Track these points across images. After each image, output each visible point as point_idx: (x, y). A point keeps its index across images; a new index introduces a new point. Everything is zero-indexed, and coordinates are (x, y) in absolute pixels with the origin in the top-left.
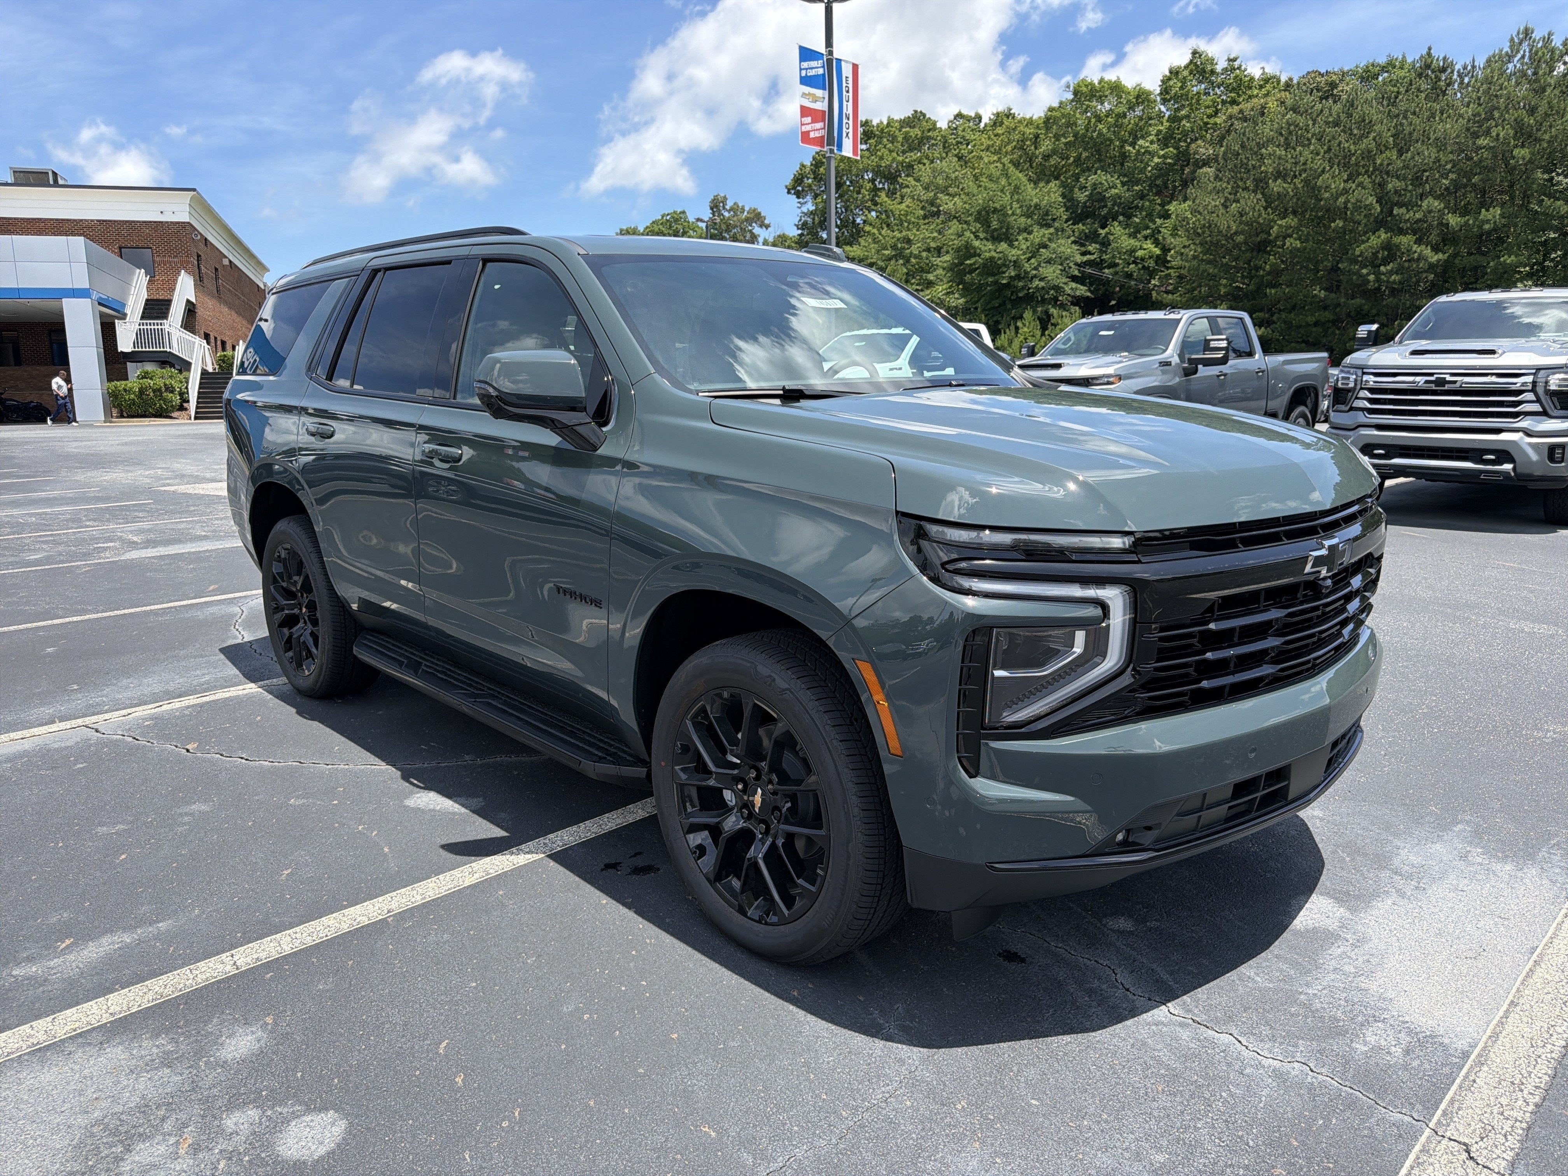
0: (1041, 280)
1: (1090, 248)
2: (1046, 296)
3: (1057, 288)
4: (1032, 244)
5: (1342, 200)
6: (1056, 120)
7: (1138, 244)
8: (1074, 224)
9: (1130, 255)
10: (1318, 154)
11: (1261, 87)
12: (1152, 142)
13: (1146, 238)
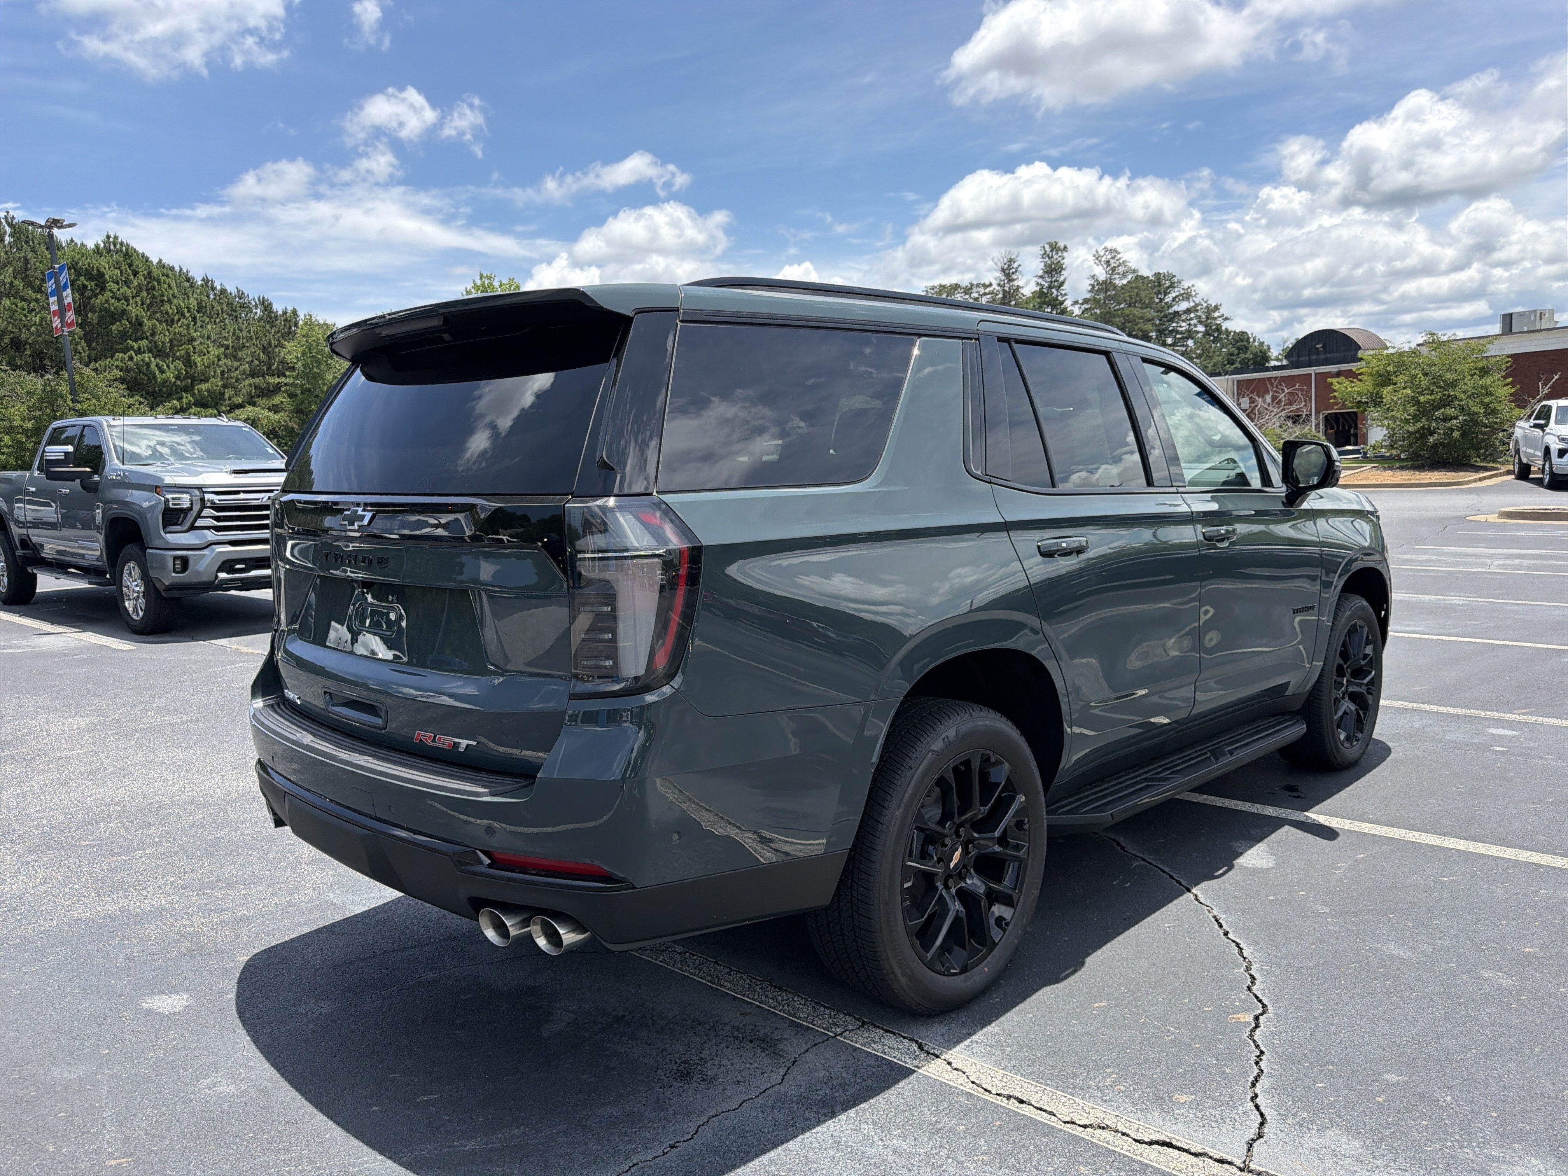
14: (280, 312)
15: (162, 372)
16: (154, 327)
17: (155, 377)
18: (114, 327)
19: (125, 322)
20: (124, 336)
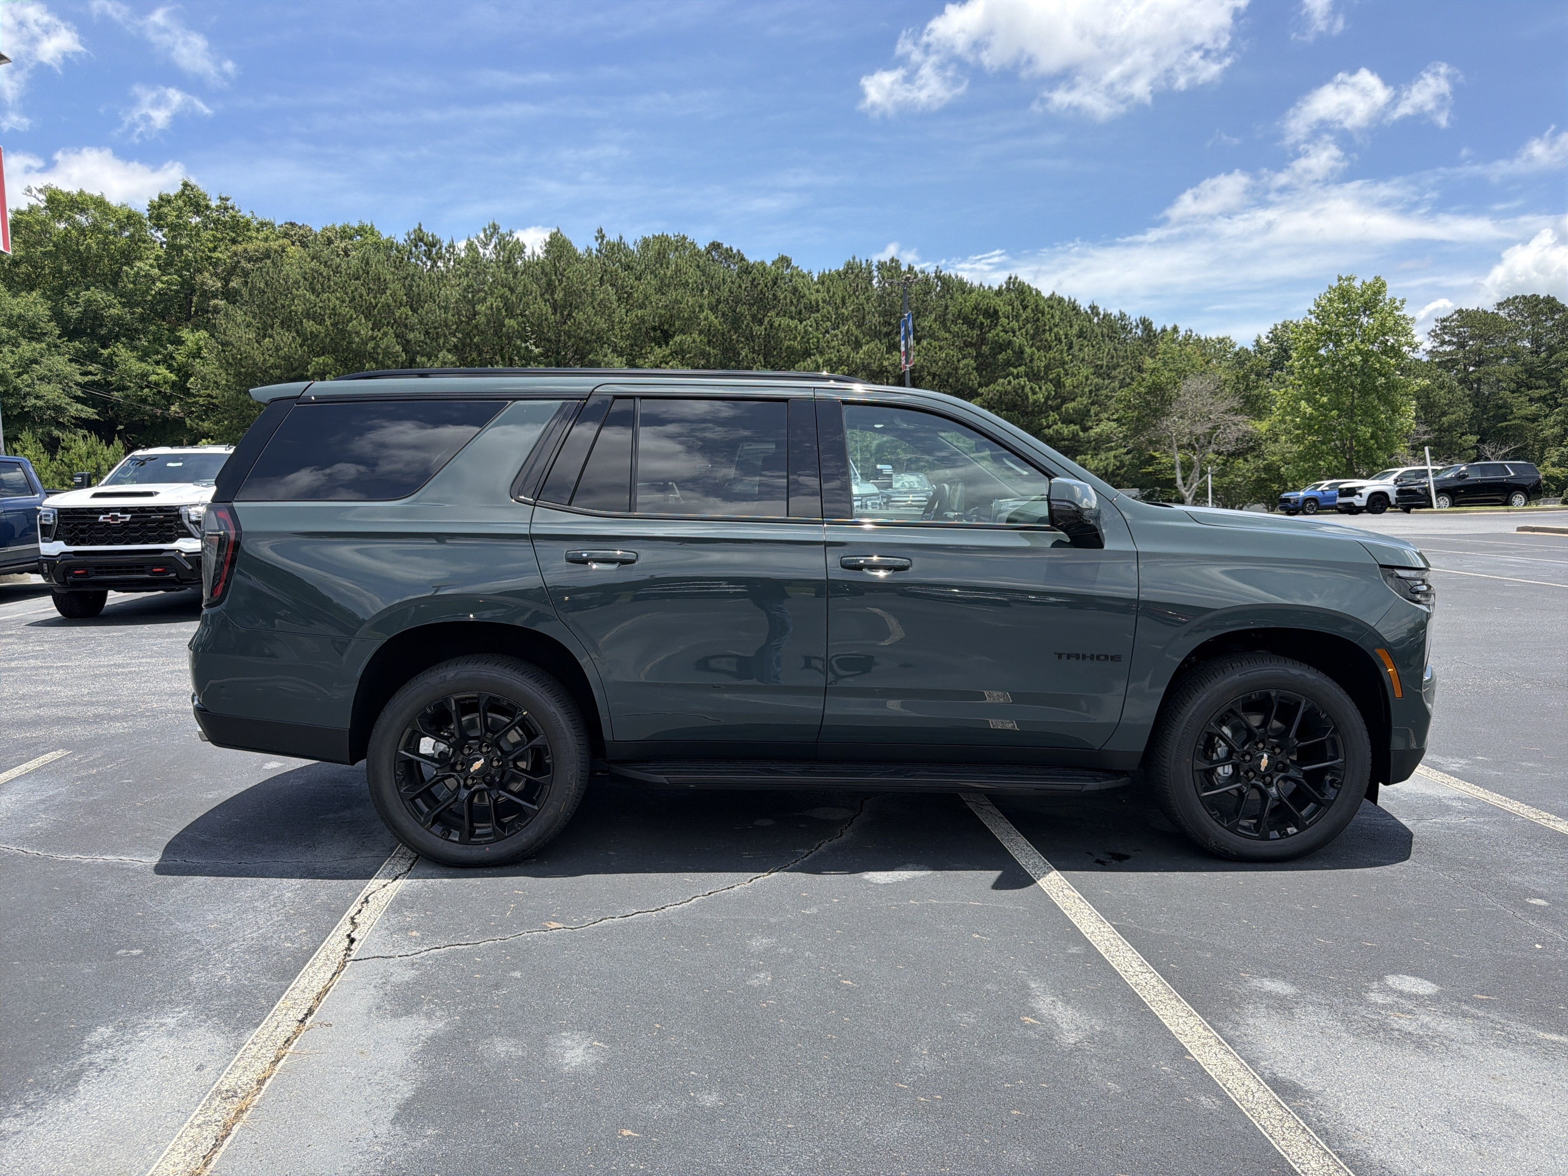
0: (37, 397)
1: (91, 368)
2: (45, 417)
3: (59, 409)
4: (21, 358)
5: (371, 345)
6: (28, 226)
7: (150, 368)
8: (69, 340)
9: (142, 379)
10: (343, 302)
11: (258, 230)
12: (151, 266)
13: (157, 363)
14: (1159, 330)
15: (1034, 393)
16: (1033, 353)
17: (1027, 398)
18: (1000, 357)
19: (1009, 351)
20: (1008, 363)
